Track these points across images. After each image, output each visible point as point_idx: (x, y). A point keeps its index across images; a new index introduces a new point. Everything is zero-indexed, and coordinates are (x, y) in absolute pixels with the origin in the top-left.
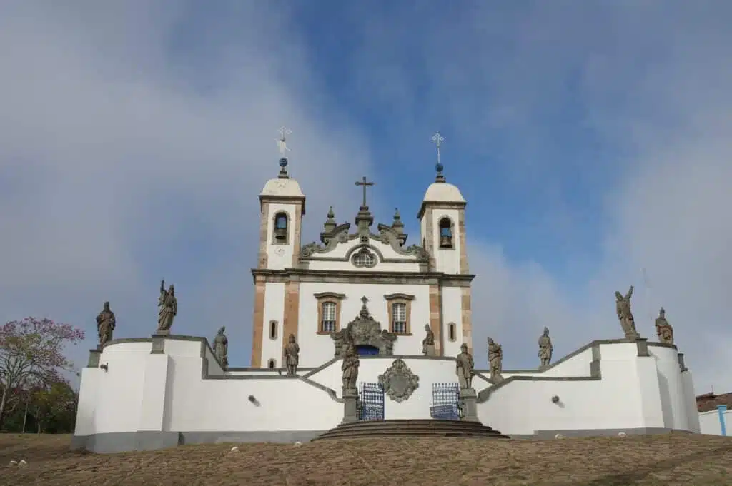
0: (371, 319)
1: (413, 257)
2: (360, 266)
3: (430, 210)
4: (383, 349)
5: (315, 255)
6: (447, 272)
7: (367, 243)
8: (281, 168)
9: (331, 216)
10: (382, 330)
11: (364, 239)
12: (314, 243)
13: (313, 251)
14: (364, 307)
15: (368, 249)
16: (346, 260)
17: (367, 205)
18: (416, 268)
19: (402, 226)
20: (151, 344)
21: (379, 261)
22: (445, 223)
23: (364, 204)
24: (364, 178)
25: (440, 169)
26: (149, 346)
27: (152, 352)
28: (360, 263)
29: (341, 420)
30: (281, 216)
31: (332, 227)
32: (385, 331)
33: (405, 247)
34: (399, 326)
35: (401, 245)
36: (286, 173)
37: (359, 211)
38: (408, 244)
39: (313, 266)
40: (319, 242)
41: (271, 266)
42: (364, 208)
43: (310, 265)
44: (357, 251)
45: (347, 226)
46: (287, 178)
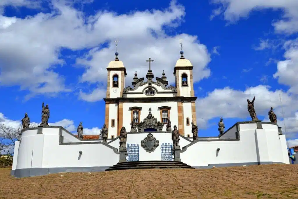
0: (153, 117)
1: (170, 91)
2: (148, 96)
3: (178, 70)
4: (158, 129)
5: (130, 91)
6: (185, 96)
7: (151, 86)
8: (116, 56)
9: (136, 75)
10: (158, 121)
11: (150, 84)
12: (129, 87)
13: (128, 90)
14: (150, 113)
15: (152, 88)
16: (142, 93)
17: (151, 69)
18: (171, 95)
19: (166, 78)
20: (37, 130)
21: (156, 93)
22: (184, 76)
23: (150, 69)
24: (150, 59)
25: (182, 53)
26: (36, 131)
27: (38, 134)
28: (149, 94)
29: (118, 162)
30: (116, 76)
31: (136, 80)
32: (159, 122)
33: (167, 87)
34: (165, 120)
35: (166, 86)
36: (118, 58)
37: (148, 72)
38: (169, 85)
39: (129, 96)
40: (131, 86)
41: (112, 97)
42: (150, 71)
43: (127, 96)
44: (147, 89)
45: (143, 79)
46: (118, 60)
